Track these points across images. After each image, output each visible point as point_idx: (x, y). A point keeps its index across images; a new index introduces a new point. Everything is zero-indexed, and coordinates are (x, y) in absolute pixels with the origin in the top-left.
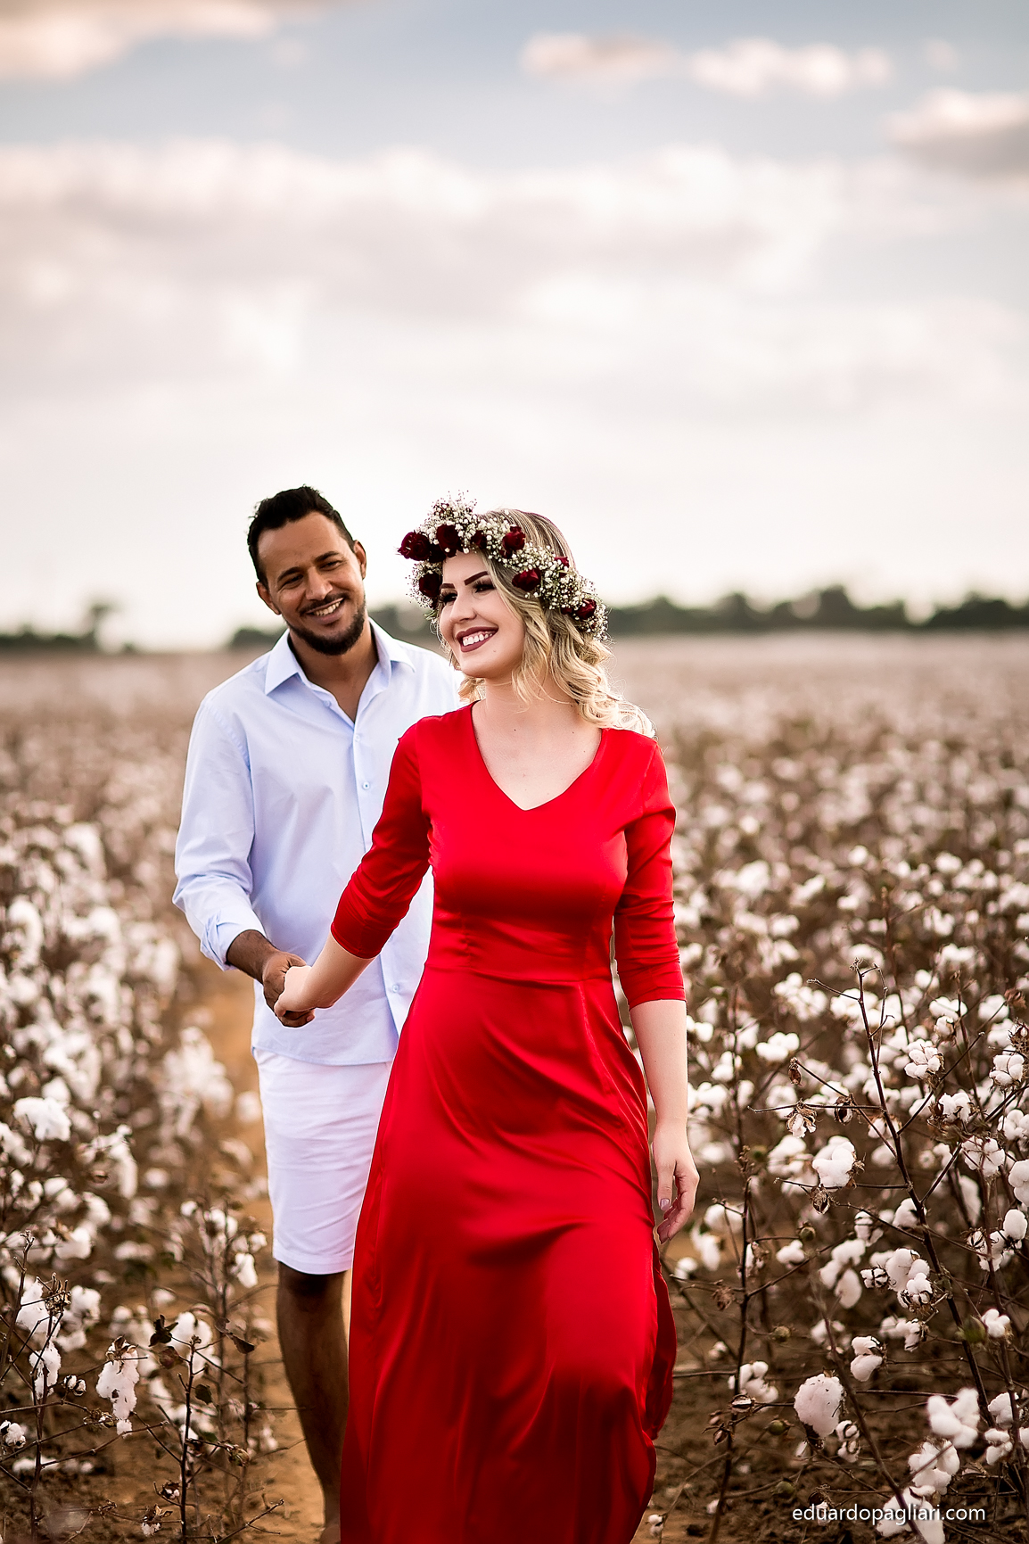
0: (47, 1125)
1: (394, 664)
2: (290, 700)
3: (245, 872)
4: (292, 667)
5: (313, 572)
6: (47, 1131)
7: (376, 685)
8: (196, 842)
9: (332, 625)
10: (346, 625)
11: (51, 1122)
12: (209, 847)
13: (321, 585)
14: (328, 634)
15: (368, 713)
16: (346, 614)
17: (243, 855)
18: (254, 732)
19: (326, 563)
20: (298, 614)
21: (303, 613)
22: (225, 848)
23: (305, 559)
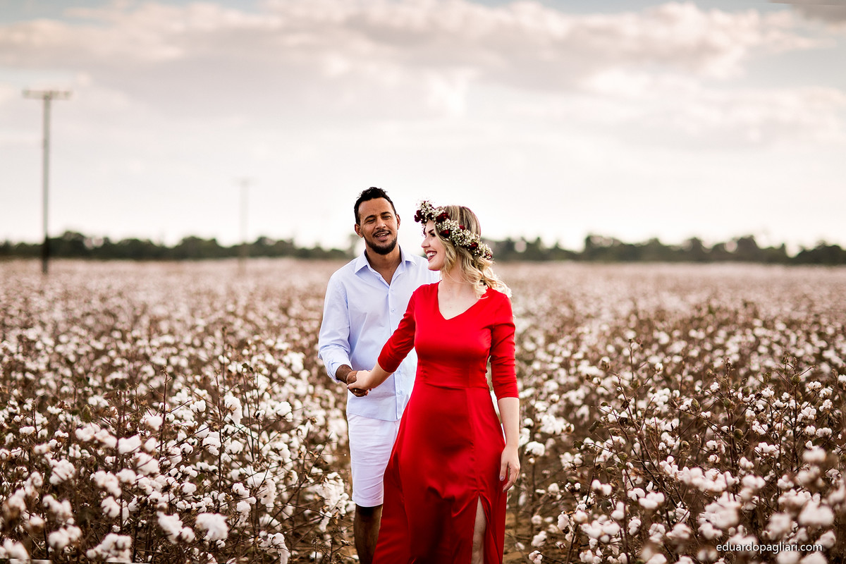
0: (215, 530)
1: (408, 263)
2: (364, 275)
3: (348, 346)
4: (366, 263)
5: (379, 218)
6: (214, 533)
7: (400, 270)
8: (326, 332)
9: (384, 241)
10: (389, 243)
11: (217, 528)
12: (332, 334)
13: (382, 223)
14: (382, 245)
15: (395, 282)
16: (390, 239)
17: (346, 338)
18: (350, 291)
19: (385, 216)
20: (372, 236)
21: (375, 236)
22: (338, 335)
23: (377, 213)
